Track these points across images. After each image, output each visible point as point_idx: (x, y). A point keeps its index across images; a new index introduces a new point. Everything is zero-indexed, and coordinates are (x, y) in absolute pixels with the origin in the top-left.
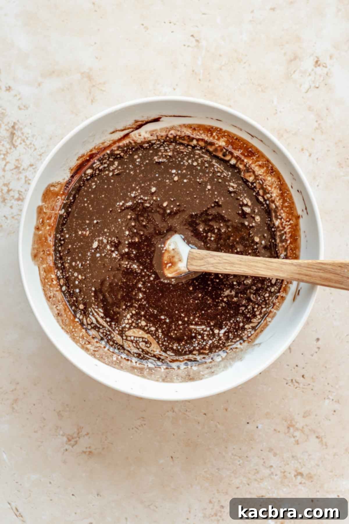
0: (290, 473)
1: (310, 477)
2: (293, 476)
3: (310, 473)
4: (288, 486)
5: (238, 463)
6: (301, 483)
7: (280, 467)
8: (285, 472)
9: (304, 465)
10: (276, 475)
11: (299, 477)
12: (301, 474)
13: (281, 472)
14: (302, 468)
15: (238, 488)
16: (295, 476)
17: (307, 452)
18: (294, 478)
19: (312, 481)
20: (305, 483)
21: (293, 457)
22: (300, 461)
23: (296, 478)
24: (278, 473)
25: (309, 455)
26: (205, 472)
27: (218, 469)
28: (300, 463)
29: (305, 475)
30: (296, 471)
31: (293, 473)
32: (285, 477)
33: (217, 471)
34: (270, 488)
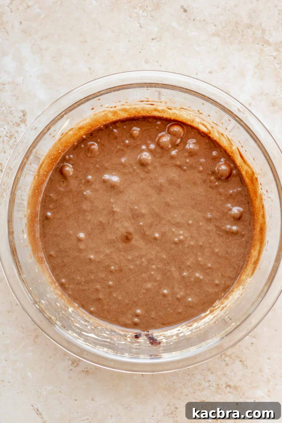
0: (222, 385)
1: (236, 388)
2: (224, 387)
3: (235, 386)
4: (221, 394)
5: (187, 378)
6: (229, 392)
7: (216, 381)
8: (218, 385)
9: (232, 380)
10: (213, 387)
11: (228, 388)
12: (229, 386)
13: (216, 385)
14: (230, 382)
15: (187, 395)
16: (226, 387)
17: (233, 371)
18: (225, 389)
19: (237, 391)
20: (232, 392)
21: (224, 374)
22: (229, 377)
23: (226, 389)
24: (214, 385)
25: (235, 373)
26: (165, 384)
27: (174, 383)
28: (229, 379)
29: (232, 387)
30: (226, 384)
31: (224, 385)
32: (219, 388)
33: (173, 384)
34: (208, 395)
